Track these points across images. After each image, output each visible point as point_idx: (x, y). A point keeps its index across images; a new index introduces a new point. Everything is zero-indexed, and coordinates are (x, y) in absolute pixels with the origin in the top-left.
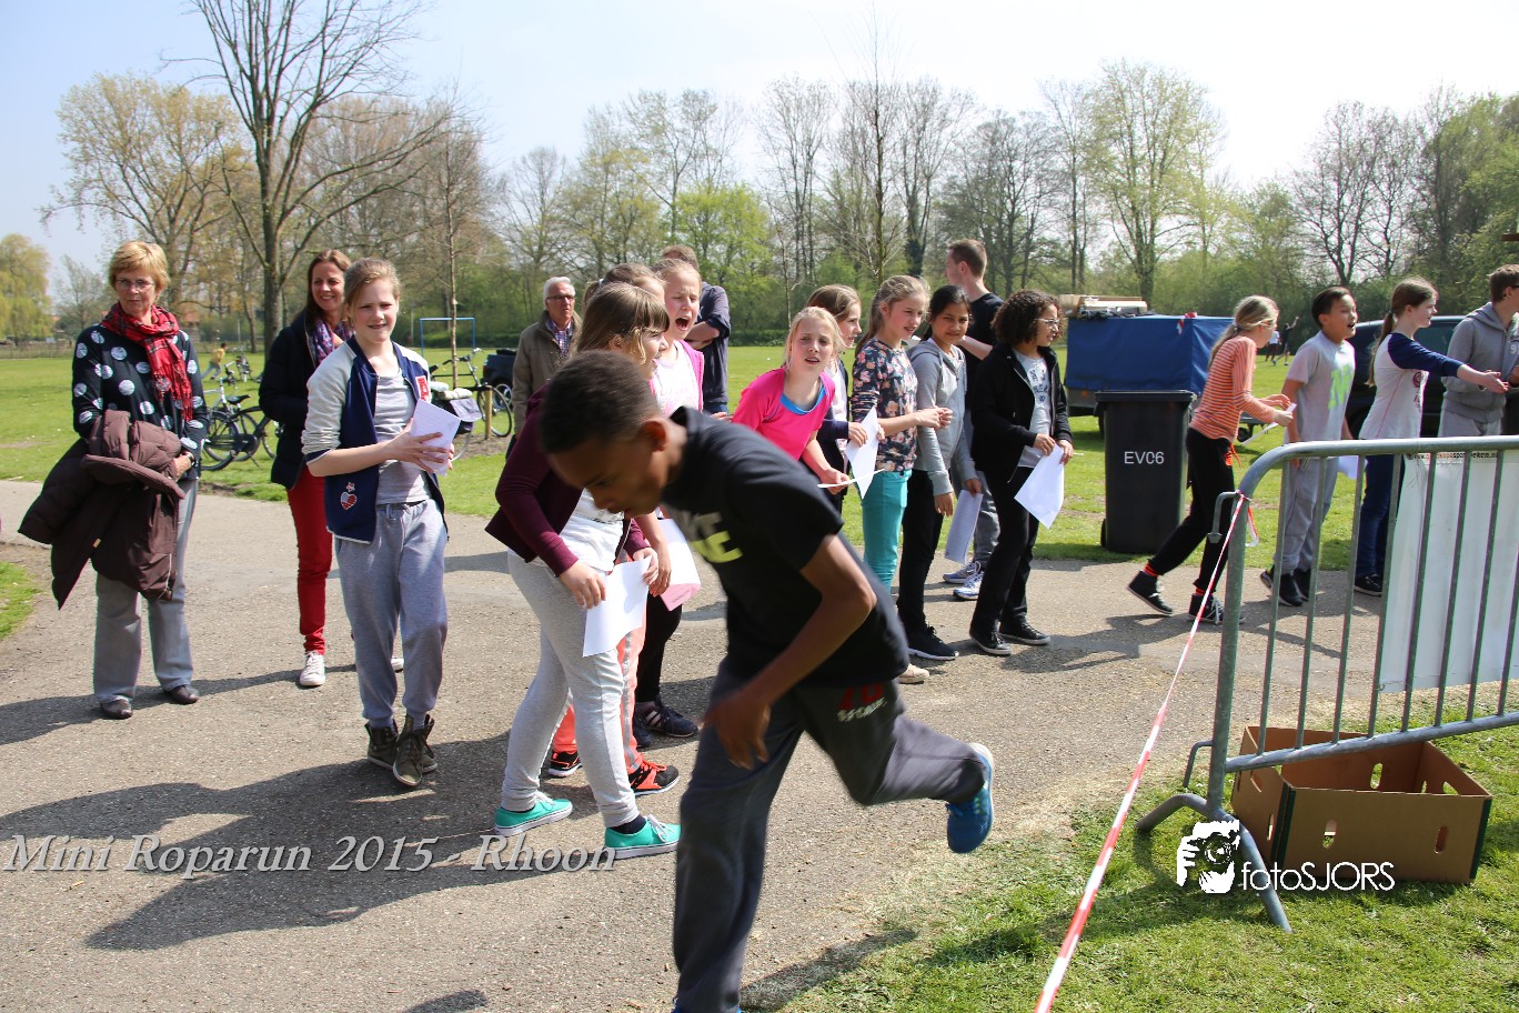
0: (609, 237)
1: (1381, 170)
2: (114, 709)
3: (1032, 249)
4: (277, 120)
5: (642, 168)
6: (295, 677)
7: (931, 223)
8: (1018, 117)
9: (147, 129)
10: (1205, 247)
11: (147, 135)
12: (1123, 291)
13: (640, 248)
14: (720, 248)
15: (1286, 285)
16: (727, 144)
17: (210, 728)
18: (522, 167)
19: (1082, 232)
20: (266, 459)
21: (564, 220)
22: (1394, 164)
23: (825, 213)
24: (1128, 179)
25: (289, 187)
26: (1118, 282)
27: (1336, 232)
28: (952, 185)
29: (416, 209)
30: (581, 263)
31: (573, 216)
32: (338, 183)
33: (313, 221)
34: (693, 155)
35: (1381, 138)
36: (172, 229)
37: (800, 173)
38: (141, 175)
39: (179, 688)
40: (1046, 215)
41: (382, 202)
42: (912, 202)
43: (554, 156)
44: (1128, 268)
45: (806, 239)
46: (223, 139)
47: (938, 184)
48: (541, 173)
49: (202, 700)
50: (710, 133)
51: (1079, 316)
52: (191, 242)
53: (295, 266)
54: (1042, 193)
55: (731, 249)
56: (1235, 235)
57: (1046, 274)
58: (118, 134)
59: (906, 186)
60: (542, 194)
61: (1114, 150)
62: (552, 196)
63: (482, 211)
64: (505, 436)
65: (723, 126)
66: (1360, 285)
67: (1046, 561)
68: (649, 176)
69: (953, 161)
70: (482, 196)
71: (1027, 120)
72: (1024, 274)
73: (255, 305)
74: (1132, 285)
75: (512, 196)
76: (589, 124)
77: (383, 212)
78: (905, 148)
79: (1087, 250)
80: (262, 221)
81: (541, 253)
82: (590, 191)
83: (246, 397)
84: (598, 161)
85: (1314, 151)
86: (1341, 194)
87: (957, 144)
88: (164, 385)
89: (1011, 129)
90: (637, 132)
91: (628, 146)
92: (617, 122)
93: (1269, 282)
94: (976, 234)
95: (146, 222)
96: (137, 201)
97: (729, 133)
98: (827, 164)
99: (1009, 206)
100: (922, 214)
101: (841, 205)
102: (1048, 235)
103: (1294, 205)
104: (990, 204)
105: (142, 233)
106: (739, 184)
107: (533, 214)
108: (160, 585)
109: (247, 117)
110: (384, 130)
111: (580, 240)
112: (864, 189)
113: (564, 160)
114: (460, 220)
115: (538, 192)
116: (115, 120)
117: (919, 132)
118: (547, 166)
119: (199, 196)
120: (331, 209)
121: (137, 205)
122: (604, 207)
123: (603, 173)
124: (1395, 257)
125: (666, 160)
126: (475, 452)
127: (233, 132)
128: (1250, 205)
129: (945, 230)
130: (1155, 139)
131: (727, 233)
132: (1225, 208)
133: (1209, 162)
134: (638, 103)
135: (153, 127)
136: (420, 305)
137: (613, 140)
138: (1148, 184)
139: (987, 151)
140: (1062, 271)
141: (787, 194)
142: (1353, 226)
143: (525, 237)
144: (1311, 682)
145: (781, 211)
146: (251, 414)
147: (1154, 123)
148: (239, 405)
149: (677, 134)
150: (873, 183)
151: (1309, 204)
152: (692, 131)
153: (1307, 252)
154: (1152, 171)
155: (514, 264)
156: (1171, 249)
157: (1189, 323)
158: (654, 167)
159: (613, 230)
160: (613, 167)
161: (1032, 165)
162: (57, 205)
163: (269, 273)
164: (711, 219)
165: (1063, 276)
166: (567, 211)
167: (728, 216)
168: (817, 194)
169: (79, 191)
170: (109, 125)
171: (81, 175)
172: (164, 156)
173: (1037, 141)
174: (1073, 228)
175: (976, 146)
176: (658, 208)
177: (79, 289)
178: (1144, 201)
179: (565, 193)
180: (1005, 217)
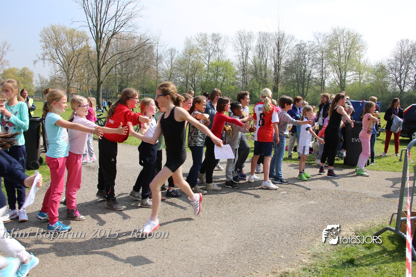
3: (310, 80)
4: (103, 38)
5: (200, 54)
8: (307, 43)
9: (63, 39)
10: (360, 81)
11: (63, 41)
13: (199, 77)
14: (221, 78)
15: (384, 92)
16: (224, 48)
18: (166, 53)
19: (324, 76)
21: (177, 68)
23: (251, 68)
24: (339, 61)
25: (105, 57)
26: (335, 90)
27: (400, 77)
28: (287, 62)
30: (181, 80)
31: (181, 67)
32: (116, 58)
33: (111, 67)
34: (214, 51)
36: (69, 67)
37: (244, 57)
38: (61, 52)
40: (314, 70)
42: (275, 66)
43: (175, 50)
44: (337, 86)
45: (245, 75)
46: (84, 43)
48: (172, 55)
50: (219, 45)
52: (74, 71)
54: (313, 65)
55: (224, 78)
56: (369, 77)
58: (55, 41)
59: (274, 62)
60: (172, 61)
61: (335, 52)
62: (174, 61)
65: (223, 43)
66: (406, 92)
68: (202, 57)
69: (288, 54)
71: (310, 43)
72: (307, 87)
73: (90, 89)
75: (163, 61)
76: (185, 42)
78: (274, 51)
79: (325, 81)
80: (97, 66)
81: (171, 77)
82: (185, 60)
84: (188, 52)
85: (394, 53)
86: (401, 66)
87: (289, 50)
89: (305, 46)
90: (199, 44)
91: (196, 48)
92: (193, 42)
95: (62, 65)
97: (224, 45)
98: (252, 55)
99: (304, 68)
101: (255, 67)
102: (314, 76)
103: (387, 69)
104: (298, 67)
105: (61, 68)
106: (227, 60)
107: (169, 66)
109: (94, 37)
111: (182, 74)
112: (262, 62)
113: (178, 52)
114: (149, 67)
115: (170, 60)
116: (55, 37)
118: (173, 53)
119: (77, 58)
120: (116, 63)
121: (60, 60)
122: (189, 65)
123: (189, 56)
125: (207, 52)
128: (374, 69)
129: (286, 74)
130: (347, 49)
131: (223, 73)
132: (366, 70)
133: (362, 56)
134: (199, 36)
135: (65, 39)
137: (192, 46)
138: (344, 62)
139: (298, 52)
141: (240, 63)
142: (405, 75)
143: (166, 72)
145: (239, 67)
147: (346, 45)
149: (210, 45)
150: (265, 60)
151: (392, 69)
152: (214, 44)
153: (390, 83)
154: (345, 59)
156: (350, 81)
157: (363, 103)
158: (203, 54)
159: (191, 71)
160: (192, 54)
161: (311, 56)
162: (37, 60)
163: (99, 80)
164: (219, 69)
165: (318, 88)
166: (179, 66)
167: (223, 69)
168: (249, 63)
169: (44, 56)
170: (53, 38)
171: (45, 52)
172: (68, 47)
173: (312, 50)
174: (322, 75)
175: (295, 50)
176: (204, 66)
177: (42, 83)
178: (343, 67)
179: (178, 61)
180: (303, 71)
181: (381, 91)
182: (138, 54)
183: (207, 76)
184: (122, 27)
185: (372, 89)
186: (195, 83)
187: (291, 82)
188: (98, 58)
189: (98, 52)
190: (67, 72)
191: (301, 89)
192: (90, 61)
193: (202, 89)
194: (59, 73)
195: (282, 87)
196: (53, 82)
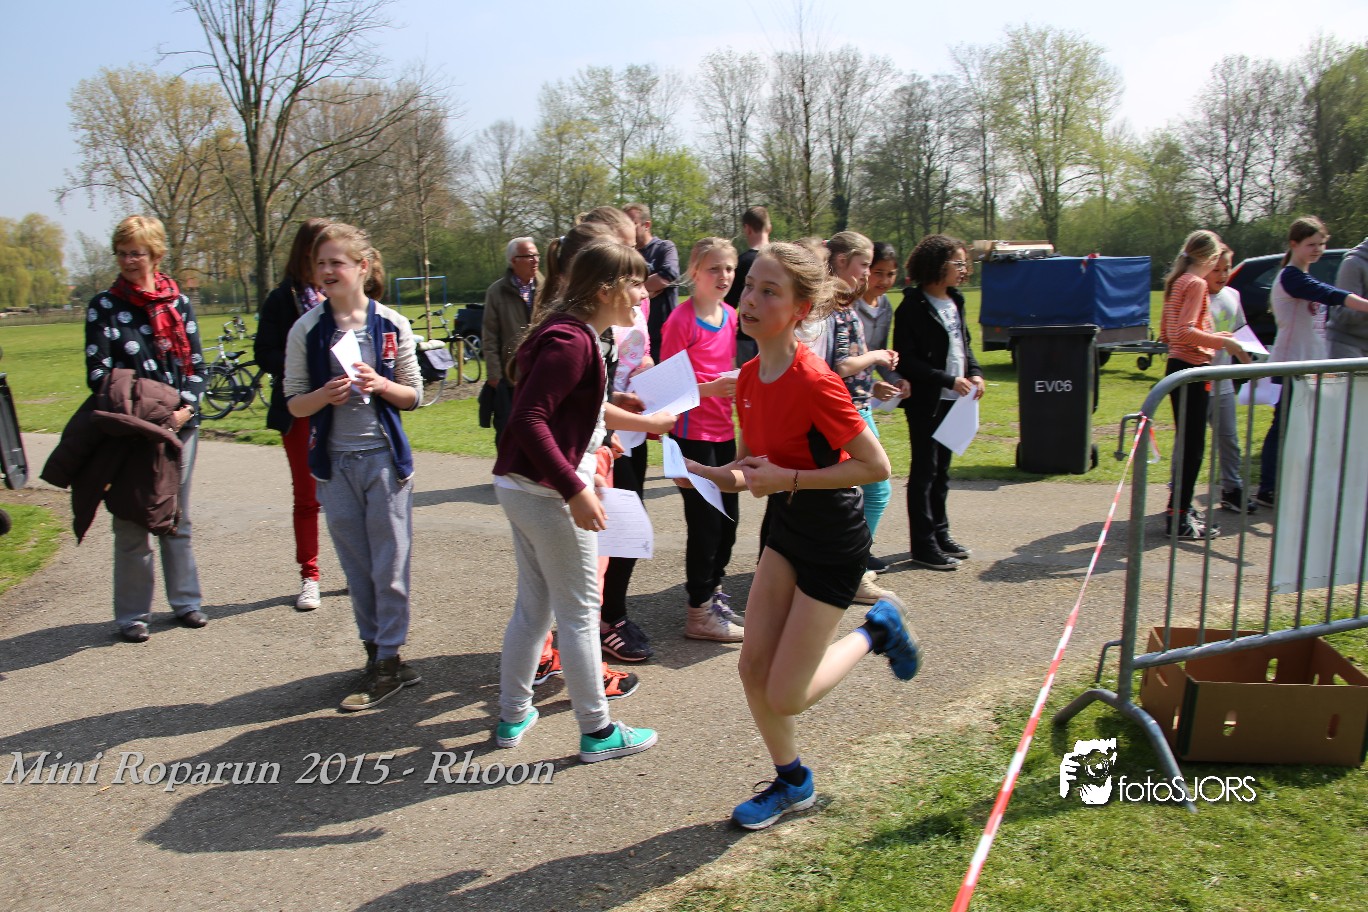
0: (564, 200)
1: (1265, 118)
2: (132, 633)
3: (947, 200)
4: (263, 104)
5: (592, 137)
6: (293, 602)
7: (854, 179)
8: (932, 80)
9: (148, 116)
10: (1105, 194)
11: (148, 121)
12: (1029, 236)
15: (1180, 226)
16: (668, 113)
17: (219, 649)
18: (484, 139)
19: (992, 183)
20: (262, 408)
21: (523, 186)
22: (1277, 112)
23: (758, 173)
24: (1033, 134)
25: (276, 163)
26: (1026, 227)
27: (1225, 176)
28: (872, 144)
29: (390, 180)
30: (539, 224)
31: (531, 182)
32: (319, 158)
33: (298, 194)
34: (639, 124)
35: (1266, 88)
36: (172, 204)
37: (735, 137)
38: (145, 157)
39: (190, 613)
40: (959, 169)
41: (359, 174)
42: (837, 160)
43: (513, 129)
44: (1035, 215)
45: (742, 197)
46: (216, 123)
47: (860, 144)
48: (502, 144)
49: (211, 623)
50: (653, 104)
51: (992, 259)
52: (190, 216)
53: (283, 234)
54: (955, 149)
55: (674, 209)
56: (1132, 182)
57: (961, 222)
58: (122, 121)
59: (831, 146)
60: (503, 163)
61: (1020, 107)
62: (512, 164)
63: (450, 180)
64: (475, 382)
65: (664, 97)
66: (1248, 224)
67: (966, 482)
68: (598, 145)
69: (875, 122)
70: (450, 166)
71: (939, 83)
72: (940, 223)
73: (248, 270)
74: (1038, 230)
75: (476, 166)
76: (543, 99)
77: (360, 184)
78: (829, 112)
79: (997, 200)
80: (252, 195)
81: (503, 217)
82: (546, 159)
83: (243, 353)
84: (553, 132)
85: (1203, 103)
86: (1229, 140)
87: (877, 107)
88: (167, 344)
89: (925, 92)
90: (586, 105)
91: (579, 118)
92: (569, 97)
93: (1164, 224)
94: (896, 187)
95: (149, 199)
96: (141, 180)
97: (669, 103)
98: (758, 129)
99: (925, 161)
100: (846, 170)
101: (772, 164)
102: (961, 187)
103: (1185, 153)
104: (908, 160)
105: (146, 209)
106: (681, 149)
107: (495, 181)
108: (166, 523)
109: (237, 102)
110: (359, 109)
111: (538, 203)
112: (793, 150)
113: (522, 133)
114: (430, 188)
115: (498, 161)
116: (120, 109)
117: (842, 97)
118: (506, 137)
119: (196, 174)
120: (314, 182)
121: (141, 185)
122: (559, 173)
123: (557, 143)
124: (1281, 198)
125: (614, 130)
126: (448, 397)
127: (224, 115)
128: (1146, 154)
129: (868, 185)
130: (1057, 96)
131: (670, 193)
132: (1122, 158)
133: (1106, 116)
134: (586, 77)
135: (153, 114)
136: (396, 266)
137: (566, 112)
138: (1051, 137)
139: (904, 112)
140: (975, 220)
141: (724, 158)
142: (1240, 170)
143: (489, 202)
144: (1211, 586)
145: (718, 172)
146: (247, 368)
147: (1055, 82)
148: (237, 361)
149: (623, 105)
150: (802, 144)
151: (1199, 151)
152: (636, 102)
153: (1198, 195)
154: (1055, 126)
155: (479, 226)
156: (1073, 197)
157: (1091, 263)
158: (603, 135)
159: (567, 194)
160: (566, 137)
161: (945, 124)
162: (70, 186)
163: (260, 243)
164: (656, 181)
165: (975, 224)
166: (526, 178)
167: (671, 178)
168: (751, 156)
169: (90, 174)
170: (114, 113)
171: (91, 160)
172: (164, 139)
173: (949, 102)
174: (984, 180)
175: (893, 108)
176: (607, 172)
177: (92, 261)
178: (1048, 154)
179: (523, 161)
180: (922, 172)
181: (1173, 222)
182: (383, 148)
184: (324, 61)
185: (1138, 218)
187: (889, 208)
188: (254, 169)
189: (253, 149)
192: (227, 179)
195: (860, 225)
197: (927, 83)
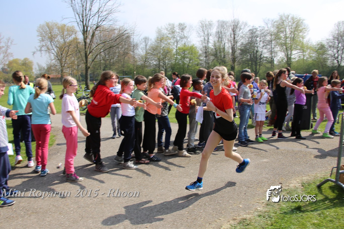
3: (261, 59)
4: (88, 31)
5: (169, 41)
8: (258, 28)
9: (56, 34)
10: (304, 58)
13: (169, 60)
14: (187, 60)
16: (189, 35)
18: (141, 41)
23: (212, 51)
24: (285, 42)
25: (91, 46)
26: (282, 66)
27: (337, 53)
28: (242, 44)
29: (117, 51)
30: (155, 63)
33: (96, 55)
34: (181, 38)
36: (62, 56)
37: (206, 42)
38: (55, 44)
40: (265, 51)
42: (233, 49)
43: (149, 39)
44: (285, 63)
45: (208, 57)
46: (73, 36)
47: (239, 44)
48: (146, 42)
50: (185, 33)
52: (66, 59)
54: (264, 46)
55: (190, 60)
56: (311, 55)
57: (265, 65)
58: (50, 35)
59: (231, 44)
60: (146, 47)
61: (282, 35)
62: (148, 48)
65: (188, 31)
68: (171, 43)
69: (242, 38)
71: (260, 28)
72: (260, 65)
75: (139, 48)
76: (157, 31)
79: (275, 59)
80: (85, 54)
81: (146, 61)
82: (157, 46)
84: (159, 40)
85: (332, 34)
86: (338, 44)
87: (243, 34)
89: (257, 31)
90: (168, 33)
91: (166, 36)
92: (163, 31)
94: (248, 56)
95: (56, 55)
97: (190, 32)
98: (212, 40)
99: (256, 49)
101: (215, 49)
102: (265, 55)
103: (326, 47)
104: (251, 48)
105: (55, 57)
106: (192, 44)
107: (144, 52)
109: (82, 31)
111: (155, 58)
112: (221, 45)
113: (151, 40)
114: (127, 53)
115: (145, 47)
119: (68, 48)
121: (54, 51)
122: (160, 50)
123: (160, 42)
125: (175, 39)
127: (75, 34)
128: (315, 47)
129: (241, 55)
130: (292, 32)
131: (189, 56)
132: (309, 48)
133: (305, 37)
134: (168, 26)
137: (163, 35)
138: (290, 43)
139: (251, 36)
141: (203, 47)
143: (142, 57)
145: (201, 51)
147: (291, 28)
149: (177, 33)
150: (223, 44)
152: (181, 32)
153: (329, 58)
154: (291, 40)
155: (139, 63)
156: (295, 59)
158: (172, 41)
159: (162, 56)
160: (162, 41)
161: (261, 39)
162: (36, 51)
163: (86, 66)
164: (185, 53)
165: (269, 65)
166: (152, 51)
167: (189, 52)
168: (210, 46)
169: (41, 48)
170: (48, 32)
171: (42, 44)
172: (60, 40)
173: (263, 33)
174: (271, 54)
175: (248, 35)
176: (173, 50)
177: (40, 70)
178: (289, 47)
179: (151, 47)
180: (255, 51)
181: (322, 65)
182: (118, 43)
183: (176, 59)
184: (104, 21)
185: (314, 65)
186: (166, 65)
187: (246, 61)
188: (85, 48)
189: (85, 42)
190: (60, 60)
191: (254, 67)
192: (79, 50)
193: (172, 70)
194: (54, 61)
195: (238, 65)
196: (49, 69)
197: (257, 28)
